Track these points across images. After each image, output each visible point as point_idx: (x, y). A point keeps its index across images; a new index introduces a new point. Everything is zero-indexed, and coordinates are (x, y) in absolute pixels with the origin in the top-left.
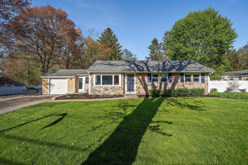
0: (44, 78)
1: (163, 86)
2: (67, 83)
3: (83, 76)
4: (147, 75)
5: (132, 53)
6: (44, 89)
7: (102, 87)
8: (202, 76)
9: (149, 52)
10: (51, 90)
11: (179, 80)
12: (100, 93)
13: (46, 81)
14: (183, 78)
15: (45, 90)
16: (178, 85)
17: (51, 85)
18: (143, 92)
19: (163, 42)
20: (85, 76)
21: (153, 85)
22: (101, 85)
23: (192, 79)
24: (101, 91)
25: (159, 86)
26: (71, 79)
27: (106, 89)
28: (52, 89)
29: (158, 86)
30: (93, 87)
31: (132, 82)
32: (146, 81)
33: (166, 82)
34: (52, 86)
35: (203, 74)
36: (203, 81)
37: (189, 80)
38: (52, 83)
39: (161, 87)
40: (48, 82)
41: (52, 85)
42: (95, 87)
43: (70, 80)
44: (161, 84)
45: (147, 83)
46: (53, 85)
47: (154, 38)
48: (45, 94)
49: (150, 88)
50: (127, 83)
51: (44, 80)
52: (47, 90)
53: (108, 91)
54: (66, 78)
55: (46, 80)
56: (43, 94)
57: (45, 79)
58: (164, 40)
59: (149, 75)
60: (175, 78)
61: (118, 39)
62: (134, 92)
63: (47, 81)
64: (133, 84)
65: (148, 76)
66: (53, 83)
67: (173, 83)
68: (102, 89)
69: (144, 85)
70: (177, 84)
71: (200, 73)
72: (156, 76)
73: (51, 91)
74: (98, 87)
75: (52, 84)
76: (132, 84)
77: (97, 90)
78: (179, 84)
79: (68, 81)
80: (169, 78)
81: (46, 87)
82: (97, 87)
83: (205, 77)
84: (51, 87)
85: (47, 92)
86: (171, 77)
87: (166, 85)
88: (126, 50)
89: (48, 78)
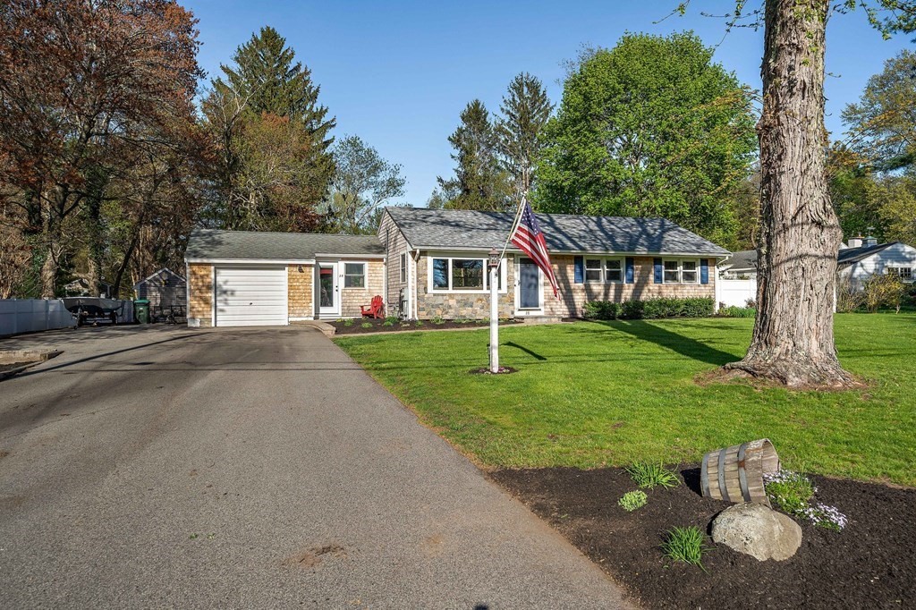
0: (191, 264)
1: (612, 292)
2: (286, 284)
3: (336, 260)
4: (573, 261)
5: (382, 156)
6: (193, 307)
7: (451, 296)
8: (702, 265)
9: (453, 157)
10: (222, 311)
11: (652, 277)
12: (447, 313)
13: (202, 277)
14: (660, 271)
15: (198, 311)
16: (649, 290)
17: (218, 293)
18: (562, 309)
19: (507, 118)
20: (343, 259)
21: (588, 290)
22: (450, 290)
23: (680, 276)
24: (450, 307)
25: (602, 294)
26: (301, 271)
27: (465, 303)
28: (225, 308)
29: (599, 293)
30: (426, 296)
31: (534, 281)
32: (570, 278)
33: (619, 283)
34: (225, 296)
35: (705, 262)
36: (705, 281)
37: (673, 277)
38: (221, 283)
39: (606, 295)
40: (208, 280)
41: (225, 292)
42: (435, 295)
43: (299, 273)
44: (607, 288)
45: (573, 285)
46: (229, 293)
47: (471, 101)
48: (198, 325)
49: (580, 299)
50: (520, 283)
51: (194, 273)
52: (205, 309)
53: (472, 306)
54: (281, 267)
55: (202, 273)
56: (189, 325)
57: (195, 268)
58: (508, 112)
59: (578, 260)
60: (642, 270)
61: (318, 91)
62: (540, 310)
63: (207, 275)
64: (536, 286)
65: (575, 263)
66: (228, 283)
67: (637, 286)
68: (452, 302)
69: (564, 291)
70: (646, 288)
71: (697, 259)
72: (594, 263)
73: (218, 314)
74: (443, 295)
75: (225, 287)
76: (533, 287)
77: (437, 306)
78: (651, 288)
79: (291, 278)
80: (627, 271)
81: (201, 297)
82: (438, 295)
83: (710, 269)
84: (218, 298)
85: (209, 317)
86: (633, 268)
87: (619, 290)
88: (354, 143)
89: (210, 264)
